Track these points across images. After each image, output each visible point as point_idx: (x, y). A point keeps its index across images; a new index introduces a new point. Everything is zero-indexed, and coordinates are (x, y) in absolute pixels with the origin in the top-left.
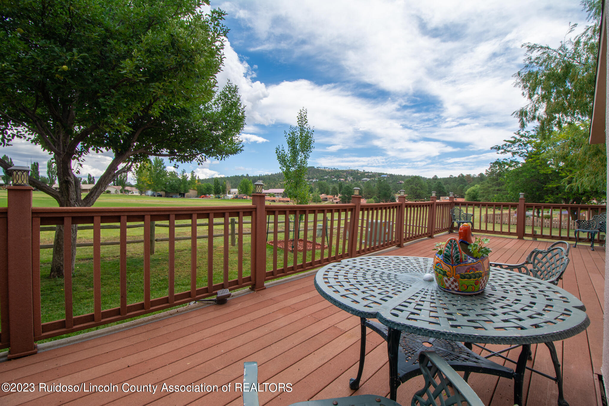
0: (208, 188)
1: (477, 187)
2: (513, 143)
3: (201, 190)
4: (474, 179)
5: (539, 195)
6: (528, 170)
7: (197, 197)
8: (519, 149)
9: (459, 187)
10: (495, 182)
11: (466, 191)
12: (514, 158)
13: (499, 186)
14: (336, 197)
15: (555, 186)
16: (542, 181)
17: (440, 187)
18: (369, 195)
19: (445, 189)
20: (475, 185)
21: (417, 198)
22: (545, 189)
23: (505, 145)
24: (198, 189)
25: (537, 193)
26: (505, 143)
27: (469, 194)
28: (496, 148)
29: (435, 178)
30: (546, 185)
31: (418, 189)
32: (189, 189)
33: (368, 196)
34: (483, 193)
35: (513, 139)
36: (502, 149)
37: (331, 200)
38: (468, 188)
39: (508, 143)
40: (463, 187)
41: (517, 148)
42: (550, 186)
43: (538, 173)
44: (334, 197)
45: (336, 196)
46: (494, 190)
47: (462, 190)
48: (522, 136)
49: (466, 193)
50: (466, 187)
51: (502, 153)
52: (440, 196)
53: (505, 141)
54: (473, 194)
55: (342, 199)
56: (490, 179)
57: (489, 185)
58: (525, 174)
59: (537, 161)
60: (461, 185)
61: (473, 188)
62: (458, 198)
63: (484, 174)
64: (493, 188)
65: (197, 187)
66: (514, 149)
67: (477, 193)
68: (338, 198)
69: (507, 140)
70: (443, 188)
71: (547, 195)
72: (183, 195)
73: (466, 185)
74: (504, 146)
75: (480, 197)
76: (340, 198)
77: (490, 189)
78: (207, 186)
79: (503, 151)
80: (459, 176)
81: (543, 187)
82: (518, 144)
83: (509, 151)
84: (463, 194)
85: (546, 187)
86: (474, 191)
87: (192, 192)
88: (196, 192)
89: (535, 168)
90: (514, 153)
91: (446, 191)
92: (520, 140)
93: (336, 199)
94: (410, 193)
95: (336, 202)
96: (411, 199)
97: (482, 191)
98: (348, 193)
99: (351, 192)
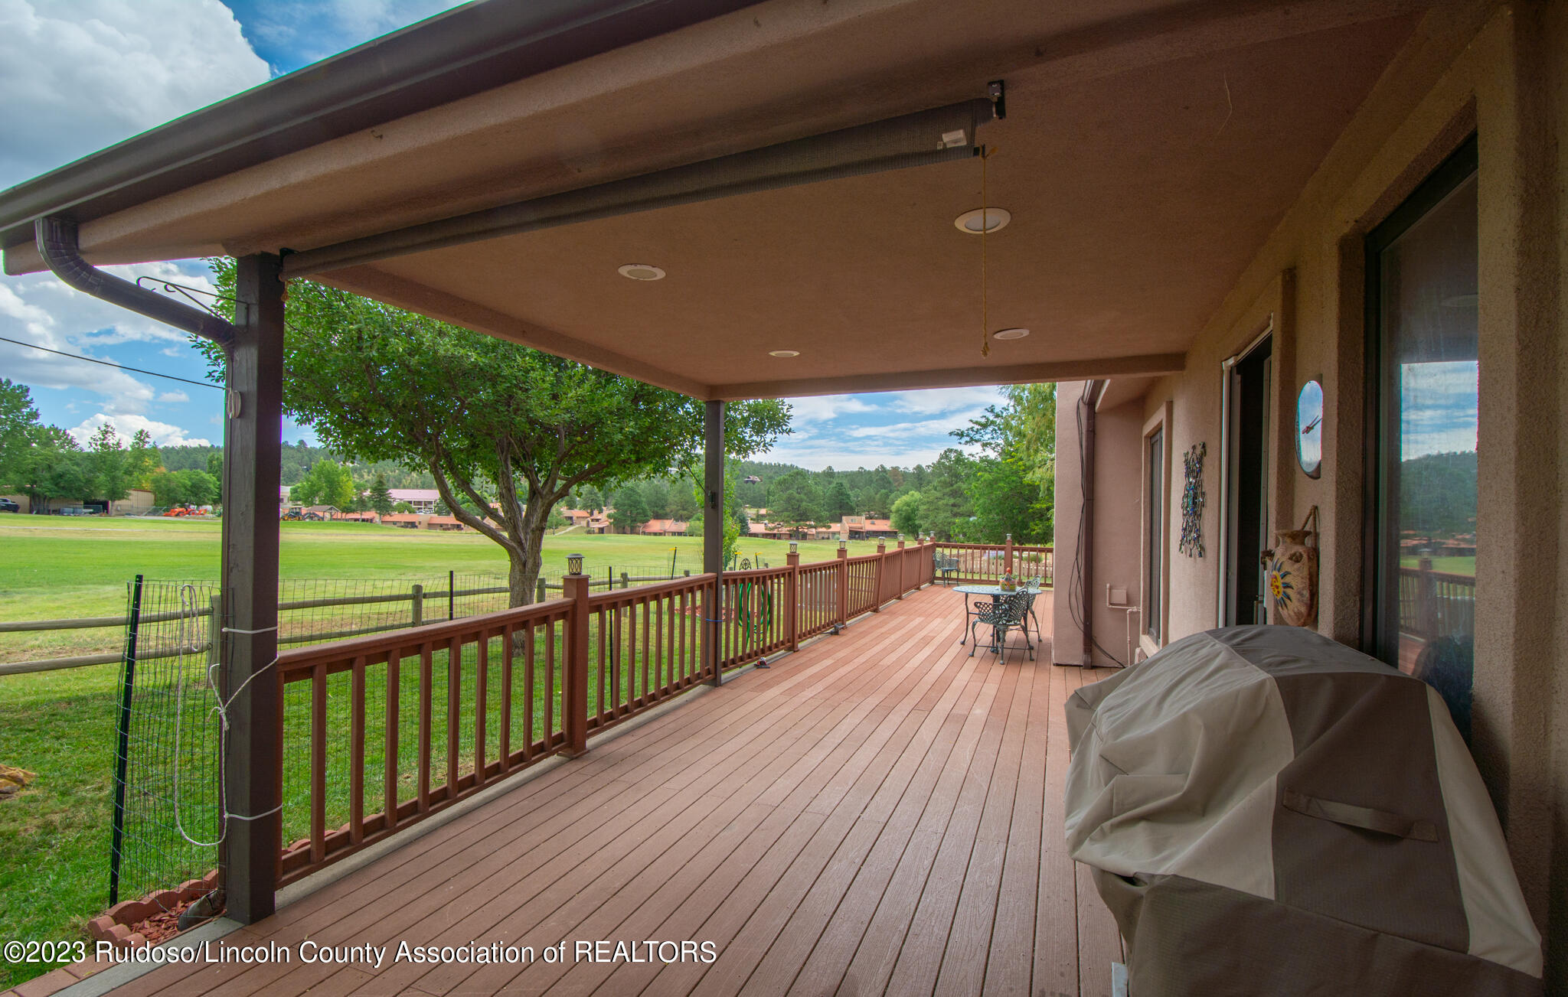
0: (193, 486)
1: (913, 495)
2: (984, 426)
3: (169, 491)
4: (905, 475)
5: (1022, 521)
6: (1007, 477)
7: (154, 512)
8: (993, 438)
9: (878, 495)
10: (948, 490)
11: (893, 504)
12: (985, 454)
14: (596, 515)
16: (1026, 497)
17: (842, 494)
18: (684, 510)
19: (852, 498)
20: (911, 493)
21: (801, 520)
22: (1030, 510)
23: (972, 429)
24: (158, 487)
25: (1020, 518)
26: (971, 425)
27: (898, 511)
28: (958, 434)
29: (829, 474)
30: (1031, 503)
31: (802, 501)
32: (130, 487)
33: (681, 512)
34: (928, 510)
35: (983, 420)
36: (968, 435)
37: (584, 523)
38: (897, 497)
39: (977, 427)
40: (887, 496)
41: (989, 436)
42: (1038, 506)
43: (1021, 483)
44: (592, 514)
45: (596, 512)
46: (947, 505)
47: (885, 502)
48: (997, 416)
49: (894, 508)
50: (892, 496)
51: (967, 442)
52: (841, 515)
53: (971, 421)
54: (906, 510)
55: (615, 520)
56: (940, 482)
57: (938, 494)
58: (1001, 484)
59: (1020, 463)
60: (883, 491)
61: (906, 498)
62: (876, 519)
63: (924, 467)
64: (945, 502)
65: (155, 481)
66: (987, 437)
67: (914, 511)
68: (603, 516)
69: (974, 420)
70: (848, 497)
71: (1034, 520)
72: (101, 507)
73: (891, 491)
74: (970, 432)
75: (922, 518)
76: (609, 516)
77: (940, 503)
78: (190, 479)
79: (968, 439)
80: (877, 470)
81: (1028, 508)
82: (990, 428)
83: (977, 441)
84: (886, 511)
85: (1032, 508)
87: (137, 499)
88: (151, 496)
89: (1016, 472)
90: (985, 445)
91: (853, 504)
92: (993, 423)
93: (598, 520)
94: (786, 510)
95: (599, 528)
96: (787, 522)
97: (925, 507)
98: (631, 506)
99: (640, 502)
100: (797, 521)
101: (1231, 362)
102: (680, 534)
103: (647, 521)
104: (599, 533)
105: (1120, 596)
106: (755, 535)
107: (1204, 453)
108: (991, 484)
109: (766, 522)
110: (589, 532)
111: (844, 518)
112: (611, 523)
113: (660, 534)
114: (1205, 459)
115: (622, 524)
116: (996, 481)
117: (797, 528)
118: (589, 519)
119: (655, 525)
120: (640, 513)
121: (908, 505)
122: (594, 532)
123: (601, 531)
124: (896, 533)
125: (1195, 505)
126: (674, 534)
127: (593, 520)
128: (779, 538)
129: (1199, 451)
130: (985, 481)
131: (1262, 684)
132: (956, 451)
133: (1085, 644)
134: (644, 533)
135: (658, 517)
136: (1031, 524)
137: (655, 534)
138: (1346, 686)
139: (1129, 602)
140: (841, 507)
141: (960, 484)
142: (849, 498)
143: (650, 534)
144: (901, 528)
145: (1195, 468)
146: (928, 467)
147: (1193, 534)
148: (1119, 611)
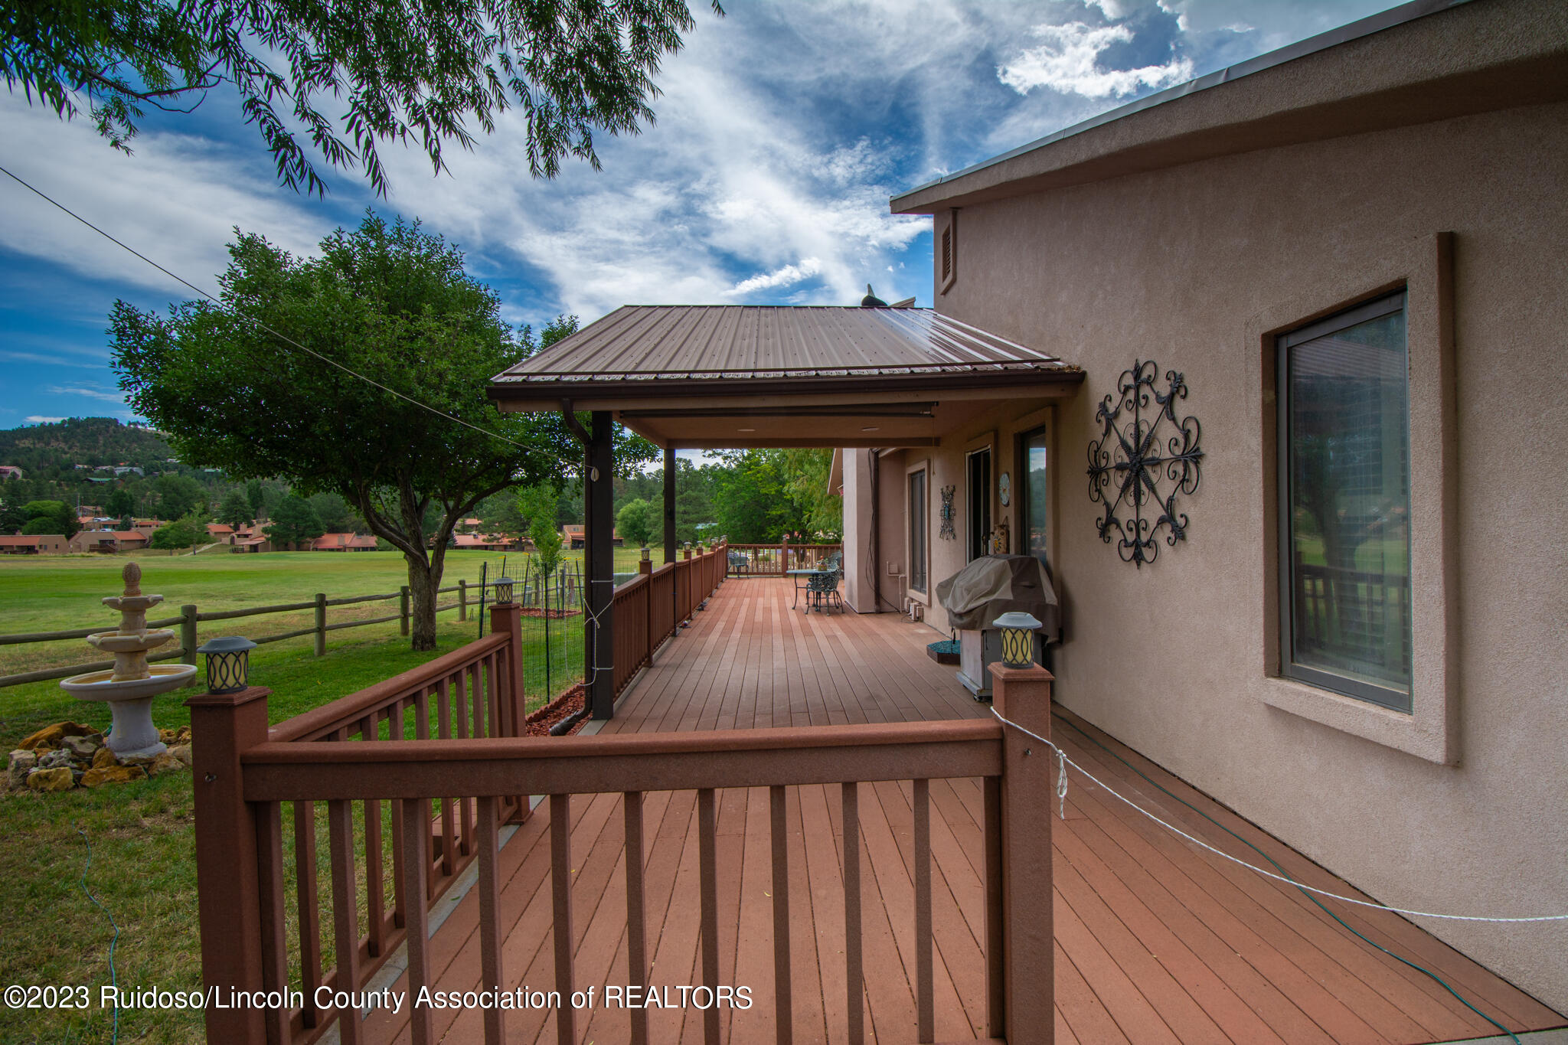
1: (638, 503)
4: (626, 483)
11: (618, 511)
13: (685, 505)
14: (243, 528)
15: (779, 513)
20: (635, 500)
27: (623, 518)
37: (226, 540)
38: (622, 505)
42: (774, 513)
44: (236, 528)
45: (243, 525)
49: (619, 516)
51: (710, 456)
54: (632, 518)
55: (274, 535)
58: (743, 494)
59: (758, 475)
61: (630, 506)
67: (640, 519)
68: (255, 529)
76: (265, 530)
81: (765, 515)
83: (719, 454)
86: (633, 512)
90: (726, 458)
93: (247, 536)
94: (508, 519)
95: (251, 546)
96: (508, 532)
97: (656, 515)
98: (296, 518)
99: (309, 514)
100: (521, 531)
101: (970, 453)
102: (365, 549)
103: (321, 535)
104: (251, 552)
105: (894, 568)
106: (463, 547)
107: (954, 490)
108: (733, 494)
109: (474, 533)
110: (235, 551)
111: (565, 527)
112: (268, 539)
113: (339, 550)
114: (955, 493)
115: (284, 540)
116: (738, 491)
117: (521, 539)
118: (234, 535)
119: (332, 540)
120: (309, 526)
121: (634, 513)
122: (243, 551)
123: (254, 549)
124: (621, 541)
125: (948, 515)
126: (357, 549)
127: (239, 536)
128: (493, 550)
129: (951, 488)
130: (729, 491)
131: (1004, 563)
132: (685, 460)
133: (876, 599)
134: (316, 549)
135: (334, 530)
136: (768, 528)
137: (332, 550)
138: (1022, 560)
139: (899, 572)
140: (561, 515)
141: (689, 492)
142: (570, 506)
143: (324, 550)
144: (627, 536)
145: (948, 496)
146: (650, 474)
147: (948, 529)
148: (894, 578)
